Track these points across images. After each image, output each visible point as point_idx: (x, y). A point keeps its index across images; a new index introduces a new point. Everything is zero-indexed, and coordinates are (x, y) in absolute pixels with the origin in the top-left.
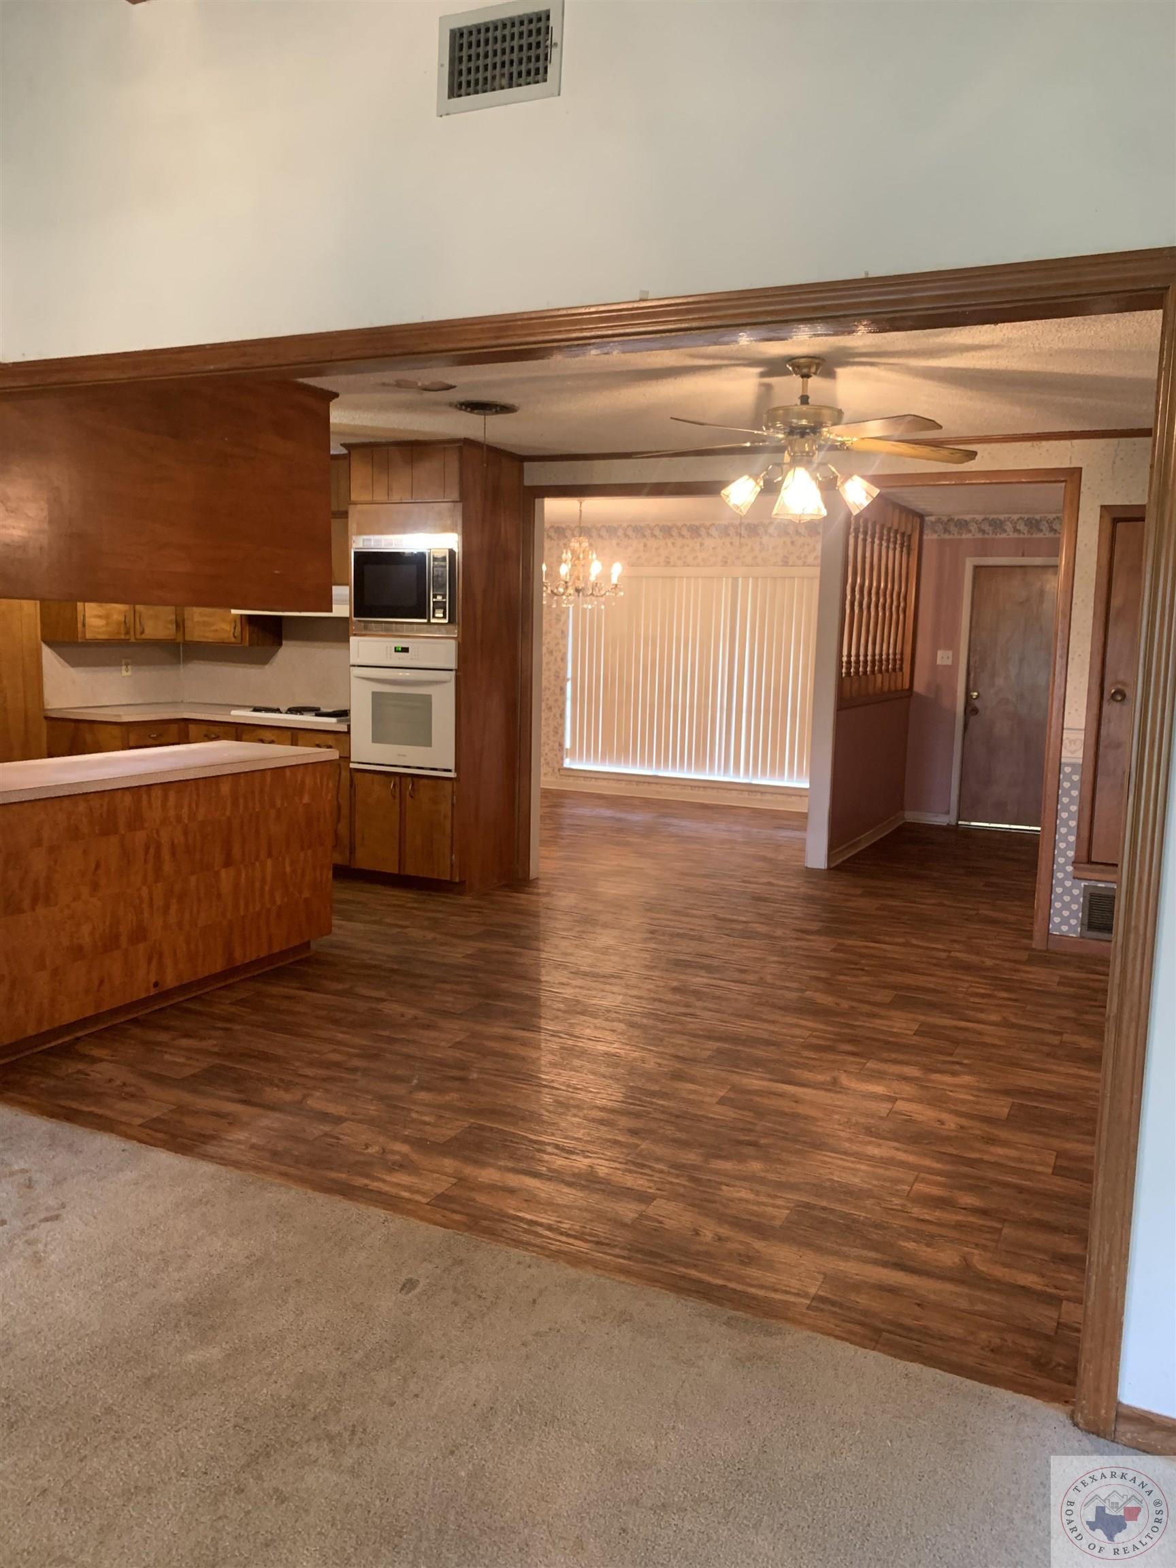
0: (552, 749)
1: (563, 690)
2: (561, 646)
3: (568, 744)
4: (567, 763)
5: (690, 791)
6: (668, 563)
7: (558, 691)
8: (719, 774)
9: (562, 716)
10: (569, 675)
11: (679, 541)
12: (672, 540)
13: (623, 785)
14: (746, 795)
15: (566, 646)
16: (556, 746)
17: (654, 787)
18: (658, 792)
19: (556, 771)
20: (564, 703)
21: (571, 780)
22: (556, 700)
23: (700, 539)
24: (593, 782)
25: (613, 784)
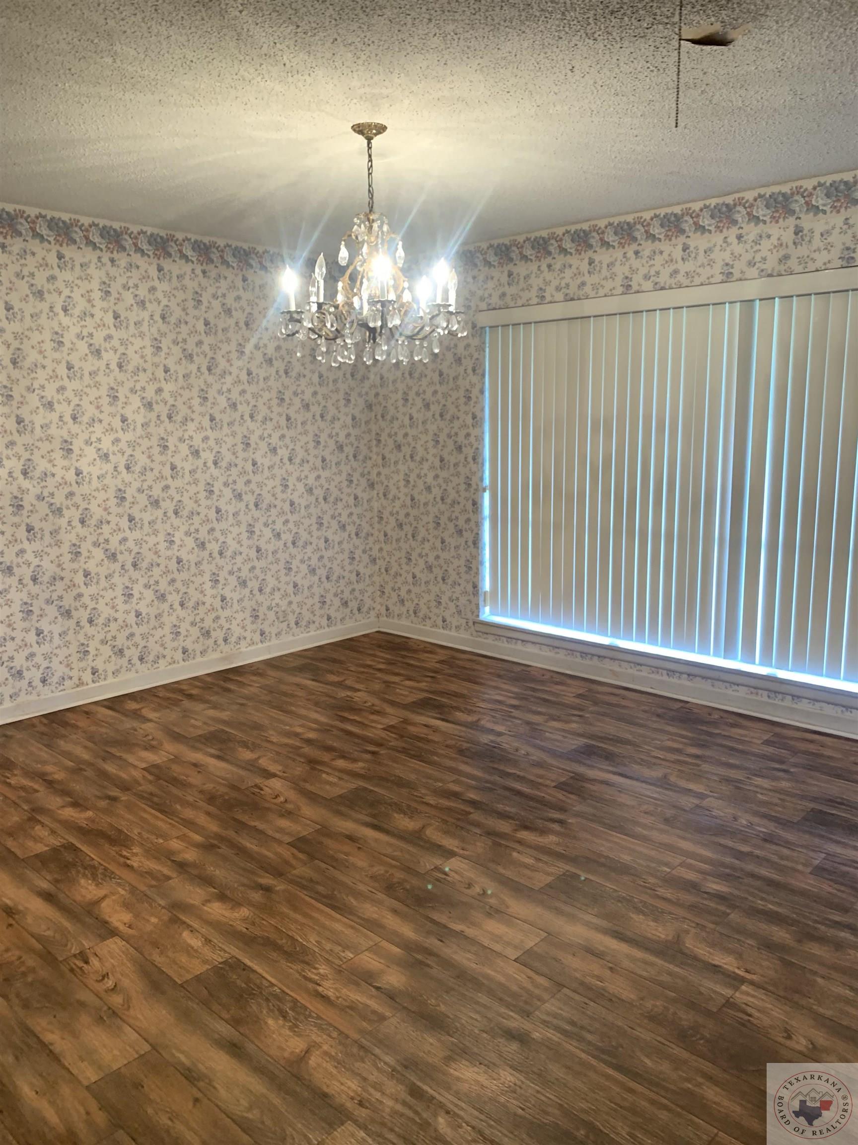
0: (465, 593)
1: (476, 506)
2: (472, 439)
3: (487, 585)
4: (487, 614)
5: (665, 678)
6: (627, 288)
7: (469, 506)
8: (716, 654)
9: (476, 542)
10: (487, 481)
11: (648, 247)
12: (634, 247)
13: (561, 655)
14: (764, 697)
15: (480, 439)
16: (470, 588)
17: (608, 665)
18: (614, 673)
19: (471, 624)
20: (478, 525)
21: (490, 640)
22: (468, 520)
23: (682, 239)
24: (519, 646)
25: (547, 653)
